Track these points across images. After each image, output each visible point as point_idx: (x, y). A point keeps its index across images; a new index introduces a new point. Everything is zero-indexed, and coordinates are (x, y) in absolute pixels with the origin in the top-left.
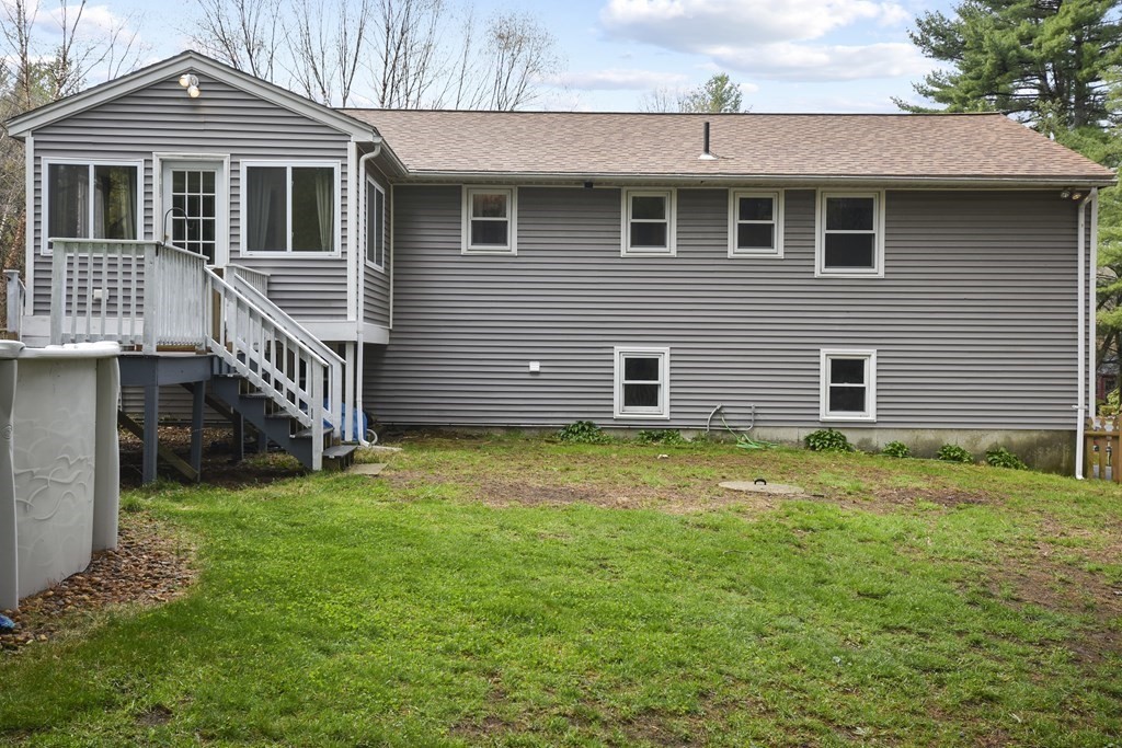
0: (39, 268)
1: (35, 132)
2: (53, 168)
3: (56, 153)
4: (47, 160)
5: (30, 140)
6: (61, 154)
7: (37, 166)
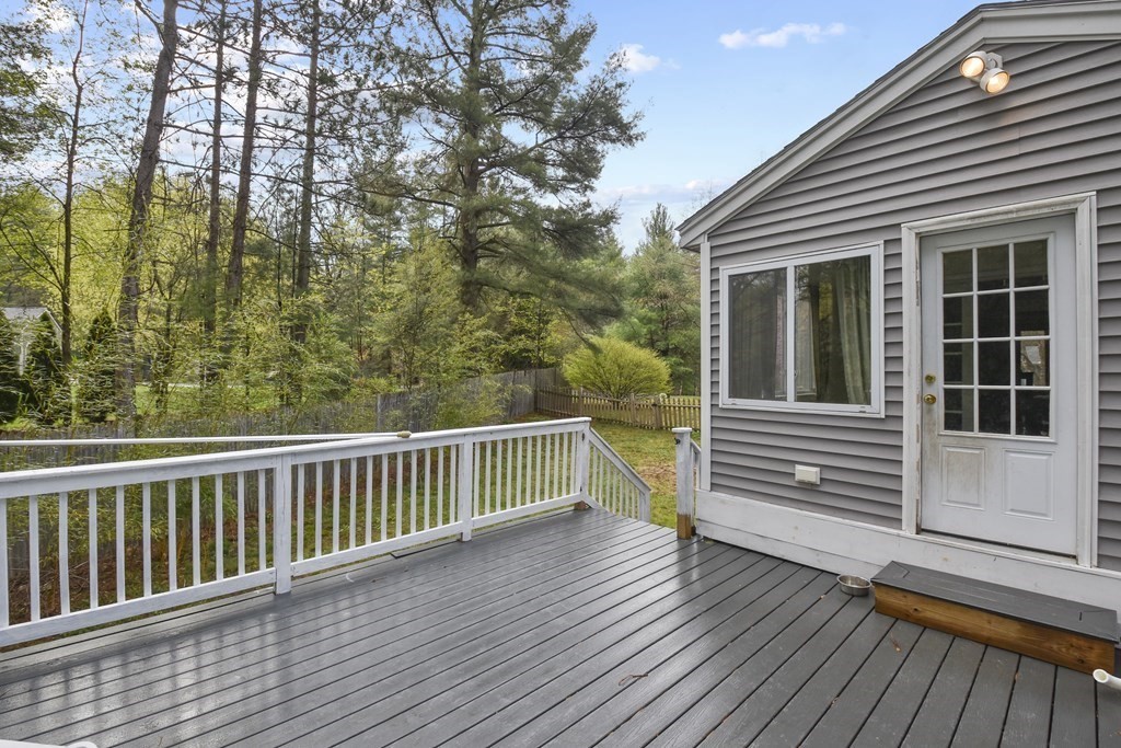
0: (718, 424)
1: (711, 235)
2: (737, 281)
3: (739, 259)
4: (728, 270)
5: (705, 246)
6: (746, 258)
7: (714, 282)
